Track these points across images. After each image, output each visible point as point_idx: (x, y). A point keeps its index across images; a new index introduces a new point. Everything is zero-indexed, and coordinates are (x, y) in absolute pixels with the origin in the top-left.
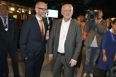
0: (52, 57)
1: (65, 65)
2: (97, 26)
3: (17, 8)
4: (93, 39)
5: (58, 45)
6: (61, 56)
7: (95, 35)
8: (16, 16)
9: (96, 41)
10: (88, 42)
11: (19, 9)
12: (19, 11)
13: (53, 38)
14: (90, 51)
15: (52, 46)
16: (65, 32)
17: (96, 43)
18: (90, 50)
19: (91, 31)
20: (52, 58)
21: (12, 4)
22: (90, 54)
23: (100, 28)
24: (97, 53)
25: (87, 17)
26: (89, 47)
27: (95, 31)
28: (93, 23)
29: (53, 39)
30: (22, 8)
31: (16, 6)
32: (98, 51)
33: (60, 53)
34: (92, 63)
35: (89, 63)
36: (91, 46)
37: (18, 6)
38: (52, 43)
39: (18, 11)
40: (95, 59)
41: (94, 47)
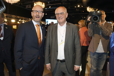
0: (50, 66)
1: (66, 73)
2: (101, 28)
3: (17, 20)
4: (99, 44)
5: (58, 52)
6: (61, 63)
7: (100, 39)
8: (16, 26)
9: (102, 46)
10: (93, 48)
11: (19, 20)
12: (20, 22)
13: (50, 45)
14: (96, 58)
15: (49, 55)
16: (63, 37)
17: (102, 48)
18: (96, 56)
19: (95, 35)
20: (50, 68)
21: (13, 16)
22: (96, 61)
23: (105, 30)
24: (104, 59)
25: (90, 19)
26: (95, 53)
27: (99, 34)
28: (96, 26)
29: (49, 47)
30: (22, 19)
31: (16, 17)
32: (105, 57)
33: (60, 60)
34: (99, 71)
35: (95, 71)
36: (97, 52)
37: (19, 17)
38: (48, 51)
39: (18, 23)
40: (102, 66)
41: (100, 53)
